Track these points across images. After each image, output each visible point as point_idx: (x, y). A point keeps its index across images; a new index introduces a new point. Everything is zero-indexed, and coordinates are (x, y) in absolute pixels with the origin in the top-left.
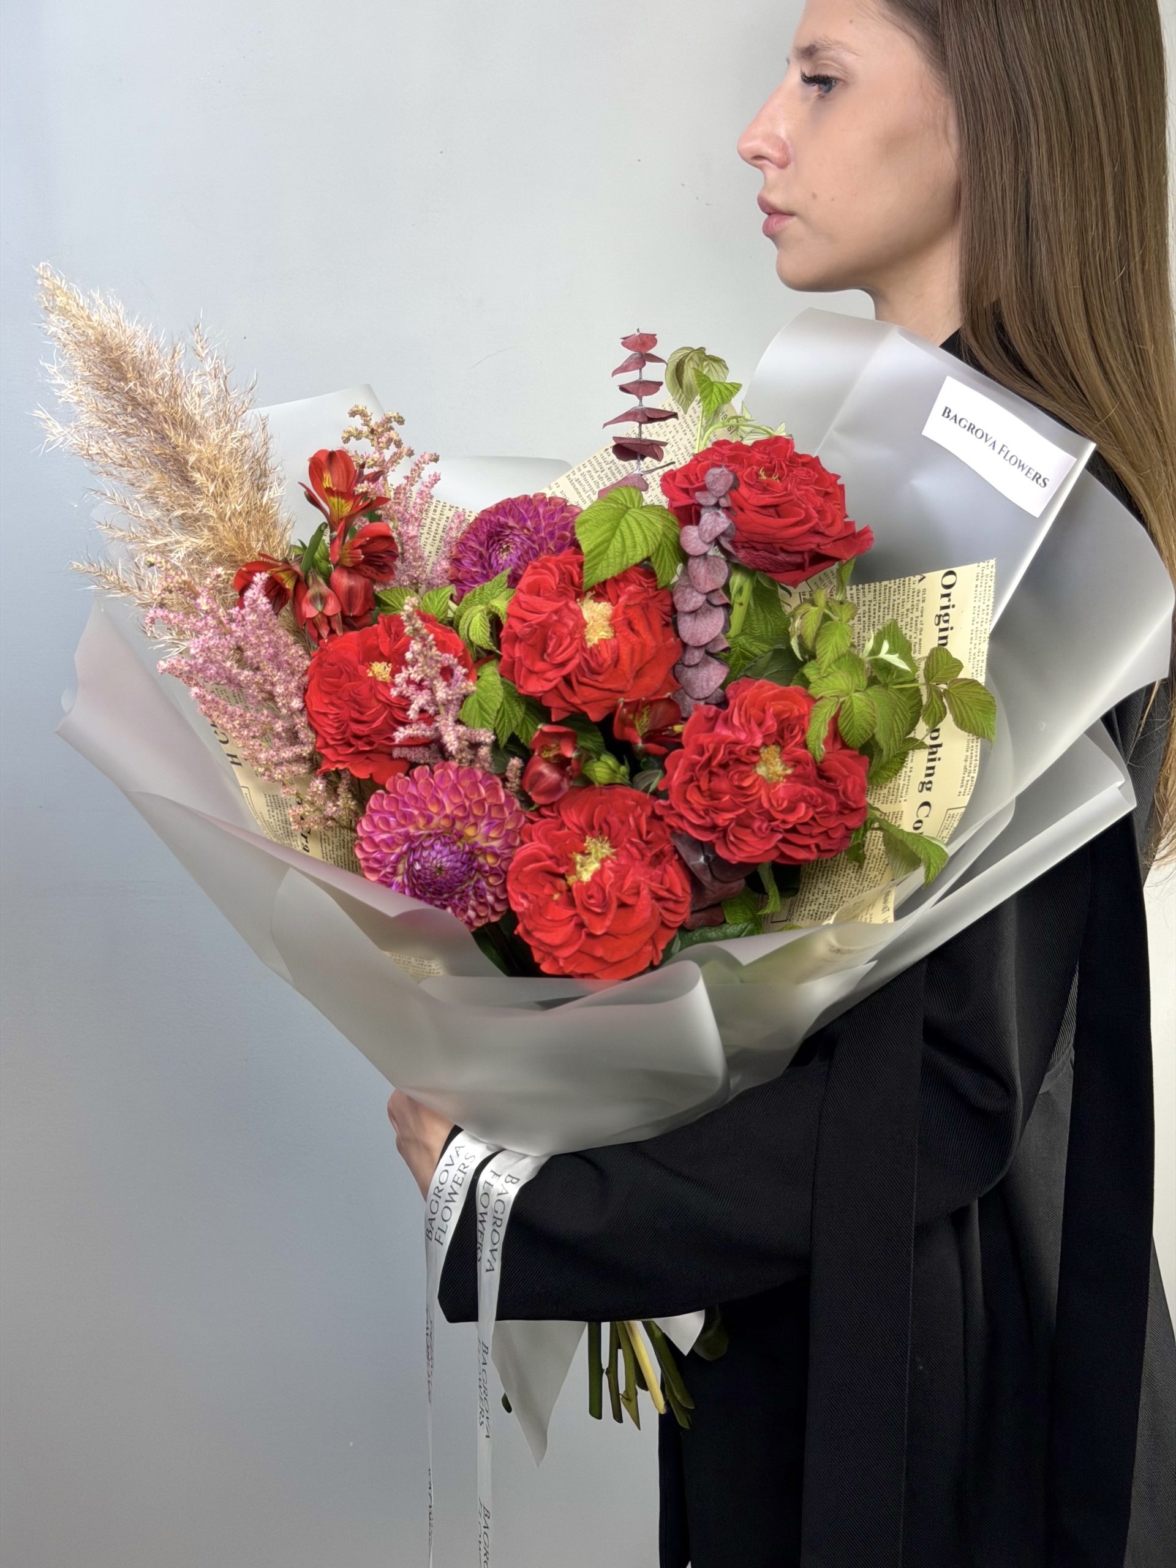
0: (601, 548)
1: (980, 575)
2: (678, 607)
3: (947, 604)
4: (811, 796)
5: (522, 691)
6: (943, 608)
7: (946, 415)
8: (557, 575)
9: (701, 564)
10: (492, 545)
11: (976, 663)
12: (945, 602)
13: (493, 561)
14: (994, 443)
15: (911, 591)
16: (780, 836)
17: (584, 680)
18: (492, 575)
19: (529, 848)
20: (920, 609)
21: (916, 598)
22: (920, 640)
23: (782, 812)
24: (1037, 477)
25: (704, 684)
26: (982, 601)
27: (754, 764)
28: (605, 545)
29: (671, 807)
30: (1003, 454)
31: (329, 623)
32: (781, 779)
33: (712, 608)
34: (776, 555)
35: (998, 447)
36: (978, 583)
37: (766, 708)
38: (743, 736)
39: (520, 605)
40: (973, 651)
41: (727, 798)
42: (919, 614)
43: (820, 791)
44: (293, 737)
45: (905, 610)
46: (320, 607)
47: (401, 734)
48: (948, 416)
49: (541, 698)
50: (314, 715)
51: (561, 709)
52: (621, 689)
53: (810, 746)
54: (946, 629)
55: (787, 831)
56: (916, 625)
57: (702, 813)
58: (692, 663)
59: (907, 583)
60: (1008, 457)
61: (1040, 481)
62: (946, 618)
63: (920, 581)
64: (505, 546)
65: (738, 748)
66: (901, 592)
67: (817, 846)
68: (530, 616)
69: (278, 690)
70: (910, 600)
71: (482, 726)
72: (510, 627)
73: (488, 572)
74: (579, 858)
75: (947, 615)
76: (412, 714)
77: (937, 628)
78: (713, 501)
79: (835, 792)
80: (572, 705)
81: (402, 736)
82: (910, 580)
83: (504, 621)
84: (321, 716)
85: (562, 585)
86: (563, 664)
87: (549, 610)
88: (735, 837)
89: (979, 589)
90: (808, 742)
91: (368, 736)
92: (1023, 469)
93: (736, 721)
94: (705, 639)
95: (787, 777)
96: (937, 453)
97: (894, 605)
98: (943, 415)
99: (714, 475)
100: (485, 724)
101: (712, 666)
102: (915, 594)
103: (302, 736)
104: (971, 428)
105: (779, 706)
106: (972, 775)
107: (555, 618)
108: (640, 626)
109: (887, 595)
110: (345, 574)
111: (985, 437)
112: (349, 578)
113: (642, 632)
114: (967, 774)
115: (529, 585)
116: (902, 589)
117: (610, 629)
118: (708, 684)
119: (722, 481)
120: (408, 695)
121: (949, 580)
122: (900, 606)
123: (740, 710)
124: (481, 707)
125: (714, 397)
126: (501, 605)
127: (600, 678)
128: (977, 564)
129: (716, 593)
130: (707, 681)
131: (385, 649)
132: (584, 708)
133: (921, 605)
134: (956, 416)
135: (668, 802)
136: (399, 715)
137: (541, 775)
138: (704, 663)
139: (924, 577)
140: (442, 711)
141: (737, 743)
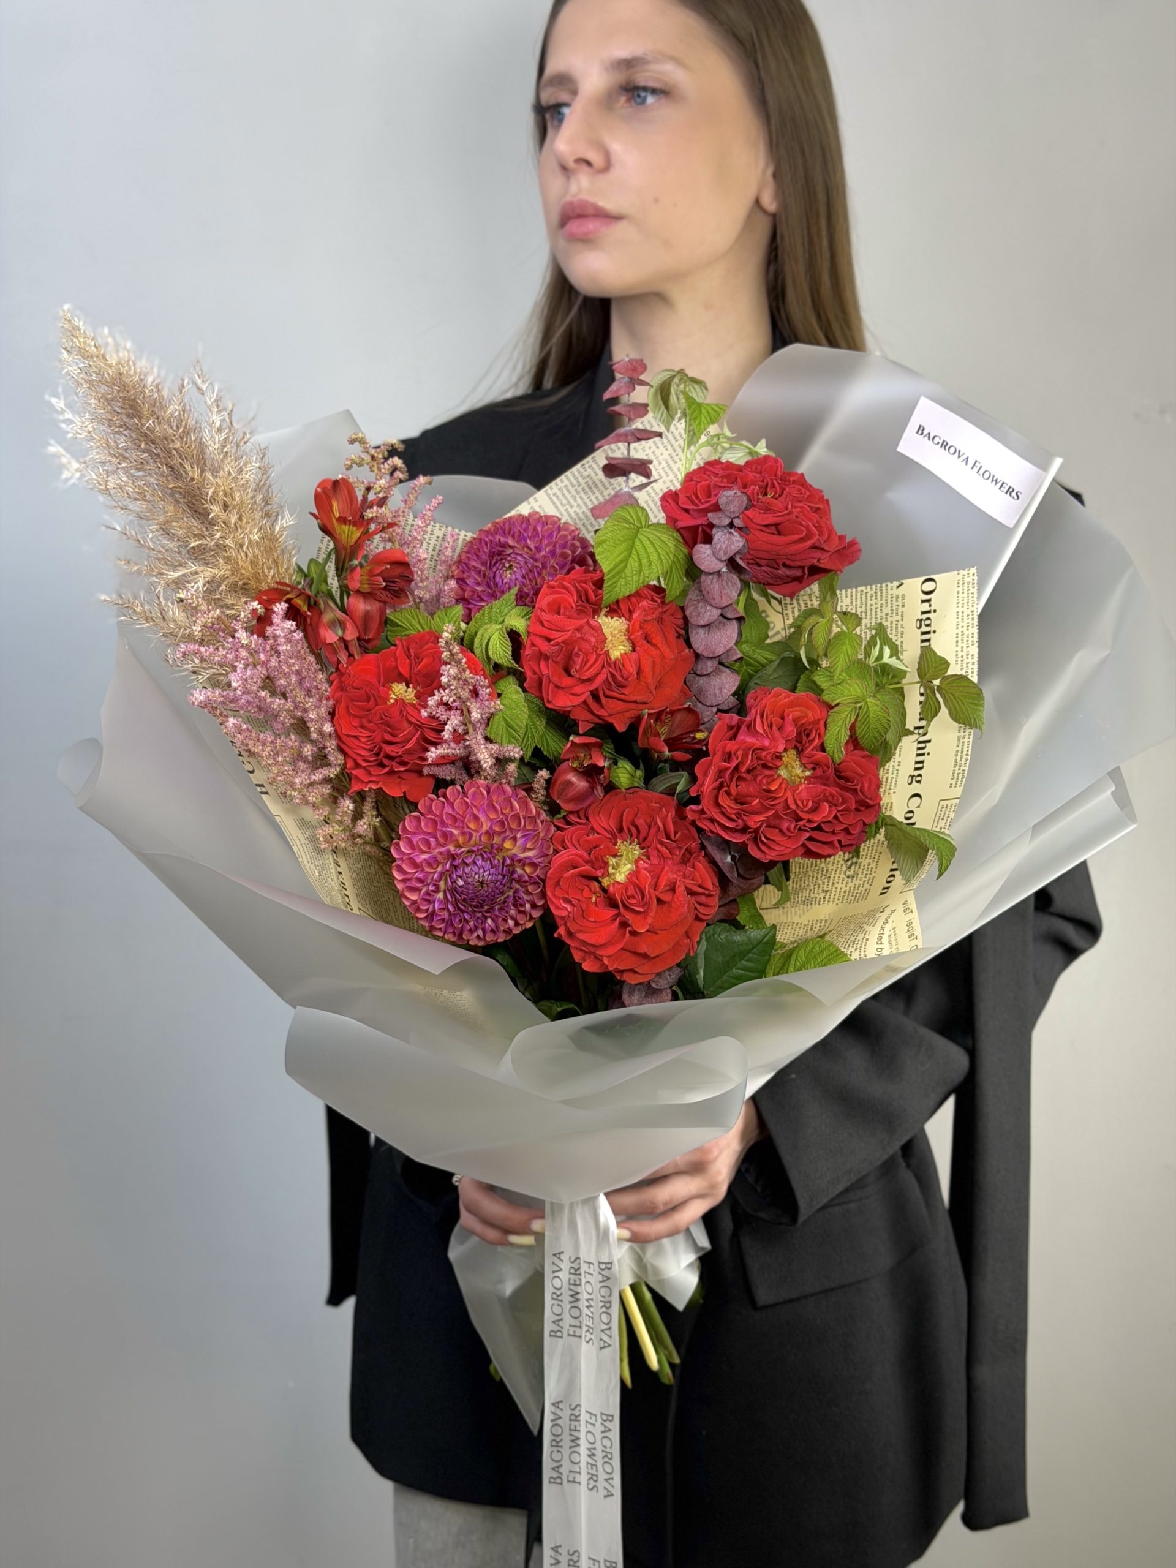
0: (620, 567)
1: (961, 583)
2: (692, 620)
3: (928, 609)
4: (833, 796)
5: (550, 706)
6: (923, 613)
7: (920, 432)
8: (575, 593)
9: (715, 580)
10: (495, 564)
11: (965, 665)
12: (925, 607)
13: (498, 579)
14: (967, 459)
15: (889, 596)
16: (808, 835)
17: (611, 693)
18: (499, 594)
19: (564, 856)
20: (900, 614)
21: (895, 603)
22: (902, 642)
23: (808, 812)
24: (1010, 491)
25: (717, 692)
26: (966, 607)
27: (777, 768)
28: (623, 564)
29: (702, 812)
30: (975, 469)
31: (347, 648)
32: (803, 781)
33: (725, 621)
34: (777, 569)
35: (971, 463)
36: (960, 589)
37: (785, 714)
38: (767, 743)
39: (543, 625)
40: (960, 654)
41: (757, 801)
42: (899, 618)
43: (838, 790)
44: (321, 759)
45: (884, 615)
46: (340, 633)
47: (433, 754)
48: (922, 434)
49: (570, 712)
50: (344, 738)
51: (588, 721)
52: (645, 701)
53: (828, 749)
54: (929, 633)
55: (813, 829)
56: (897, 628)
57: (734, 817)
58: (705, 673)
59: (884, 588)
60: (981, 472)
61: (1014, 494)
62: (928, 622)
63: (898, 587)
64: (507, 565)
65: (764, 753)
66: (879, 597)
67: (840, 842)
68: (553, 635)
69: (311, 716)
70: (889, 605)
71: (510, 742)
72: (533, 644)
73: (494, 592)
74: (612, 861)
75: (928, 619)
76: (446, 735)
77: (919, 631)
78: (727, 521)
79: (854, 791)
80: (598, 717)
81: (434, 755)
82: (887, 586)
83: (524, 638)
84: (352, 739)
85: (581, 603)
86: (590, 680)
87: (572, 628)
88: (767, 838)
89: (961, 595)
90: (825, 745)
91: (400, 756)
92: (996, 483)
93: (759, 729)
94: (720, 650)
95: (807, 778)
96: (910, 468)
97: (871, 610)
98: (917, 432)
99: (727, 497)
100: (513, 740)
101: (725, 674)
102: (894, 599)
103: (331, 758)
104: (944, 445)
105: (796, 712)
106: (962, 768)
107: (579, 635)
108: (658, 639)
109: (864, 600)
110: (361, 600)
111: (958, 453)
112: (365, 602)
113: (659, 645)
114: (957, 767)
115: (549, 604)
116: (879, 593)
117: (627, 644)
118: (721, 691)
119: (736, 503)
120: (438, 715)
121: (929, 586)
122: (878, 610)
123: (762, 717)
124: (508, 725)
125: (703, 418)
126: (519, 624)
127: (626, 691)
128: (956, 572)
129: (730, 608)
130: (720, 689)
131: (404, 670)
132: (610, 720)
133: (901, 609)
134: (929, 434)
135: (701, 807)
136: (431, 736)
137: (570, 783)
138: (716, 672)
139: (902, 584)
140: (471, 730)
141: (762, 749)
